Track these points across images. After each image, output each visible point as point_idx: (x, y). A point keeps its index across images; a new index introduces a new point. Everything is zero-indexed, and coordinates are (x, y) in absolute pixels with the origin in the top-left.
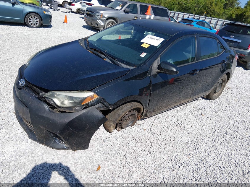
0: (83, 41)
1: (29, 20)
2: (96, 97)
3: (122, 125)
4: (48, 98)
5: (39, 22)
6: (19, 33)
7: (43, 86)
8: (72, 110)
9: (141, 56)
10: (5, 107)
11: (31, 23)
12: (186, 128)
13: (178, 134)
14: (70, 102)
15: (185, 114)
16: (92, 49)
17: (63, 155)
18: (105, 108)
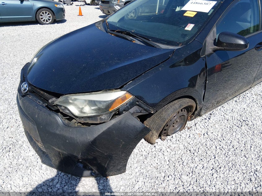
0: (101, 24)
1: (41, 17)
2: (130, 97)
3: (167, 132)
4: (61, 106)
5: (51, 17)
6: (31, 32)
7: (52, 88)
8: (97, 120)
9: (186, 29)
10: (13, 121)
11: (43, 19)
12: (256, 125)
13: (248, 136)
14: (93, 110)
15: (248, 106)
16: (114, 31)
17: (91, 185)
18: (144, 113)
